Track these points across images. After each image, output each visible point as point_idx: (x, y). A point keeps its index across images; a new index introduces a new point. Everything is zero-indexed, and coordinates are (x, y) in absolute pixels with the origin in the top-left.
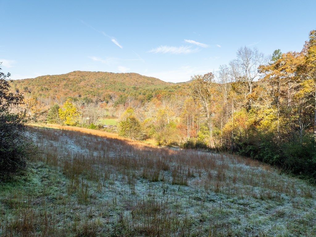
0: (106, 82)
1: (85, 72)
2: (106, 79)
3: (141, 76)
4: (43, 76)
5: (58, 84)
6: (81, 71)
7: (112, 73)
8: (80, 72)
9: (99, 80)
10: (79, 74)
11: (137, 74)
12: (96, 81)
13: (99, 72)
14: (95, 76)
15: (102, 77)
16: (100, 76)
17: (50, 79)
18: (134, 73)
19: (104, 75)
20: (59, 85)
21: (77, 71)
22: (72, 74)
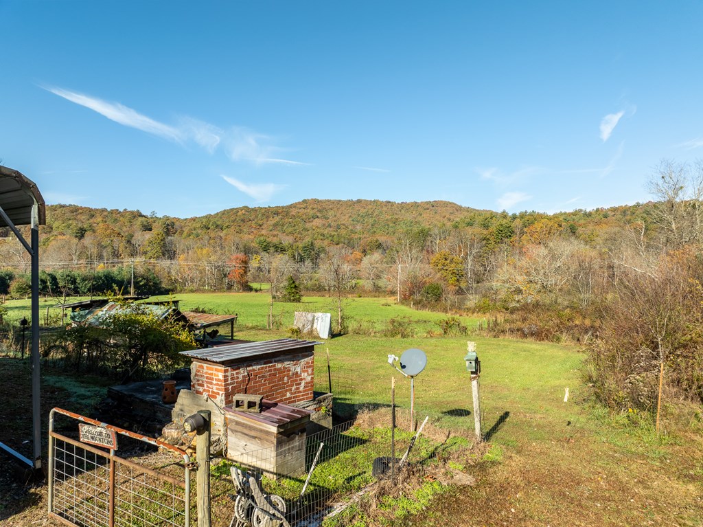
0: (375, 221)
1: (329, 201)
2: (375, 215)
3: (459, 209)
4: (232, 210)
5: (260, 222)
6: (320, 199)
7: (390, 202)
8: (316, 201)
9: (359, 218)
10: (315, 206)
11: (451, 203)
12: (353, 221)
13: (359, 201)
14: (351, 211)
15: (365, 211)
16: (362, 210)
17: (247, 213)
18: (442, 201)
19: (370, 207)
20: (260, 226)
21: (310, 199)
22: (298, 206)
